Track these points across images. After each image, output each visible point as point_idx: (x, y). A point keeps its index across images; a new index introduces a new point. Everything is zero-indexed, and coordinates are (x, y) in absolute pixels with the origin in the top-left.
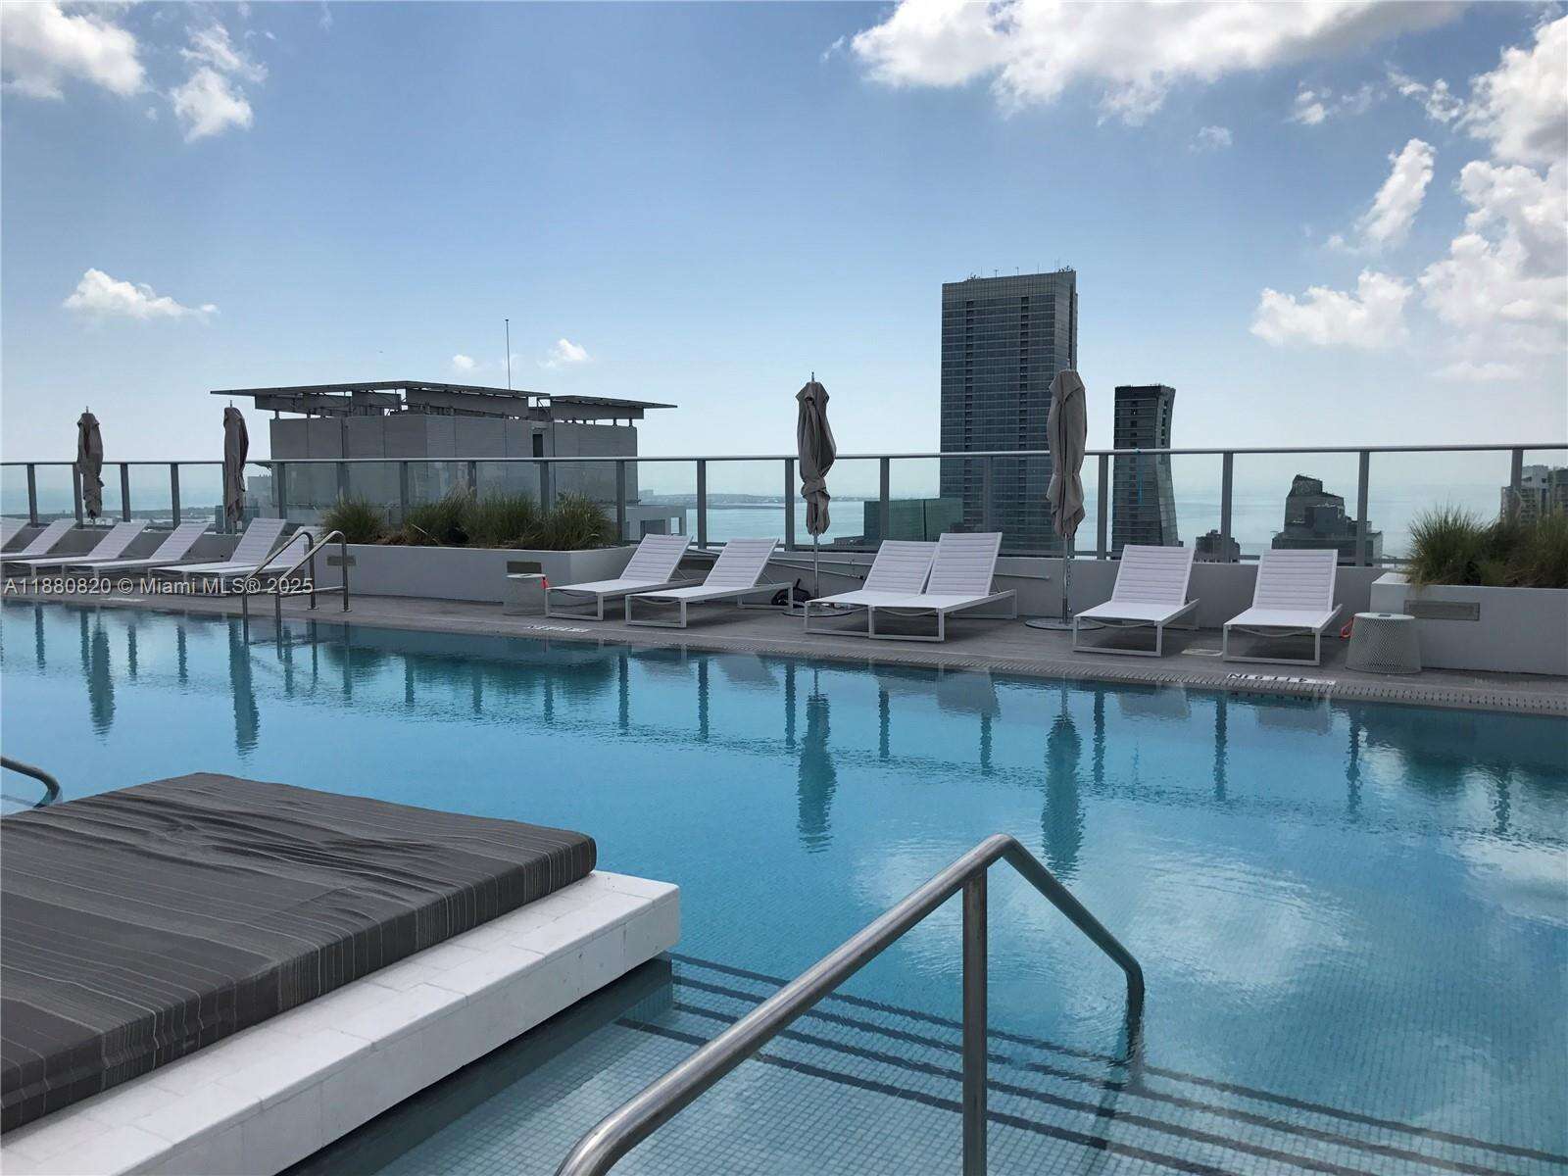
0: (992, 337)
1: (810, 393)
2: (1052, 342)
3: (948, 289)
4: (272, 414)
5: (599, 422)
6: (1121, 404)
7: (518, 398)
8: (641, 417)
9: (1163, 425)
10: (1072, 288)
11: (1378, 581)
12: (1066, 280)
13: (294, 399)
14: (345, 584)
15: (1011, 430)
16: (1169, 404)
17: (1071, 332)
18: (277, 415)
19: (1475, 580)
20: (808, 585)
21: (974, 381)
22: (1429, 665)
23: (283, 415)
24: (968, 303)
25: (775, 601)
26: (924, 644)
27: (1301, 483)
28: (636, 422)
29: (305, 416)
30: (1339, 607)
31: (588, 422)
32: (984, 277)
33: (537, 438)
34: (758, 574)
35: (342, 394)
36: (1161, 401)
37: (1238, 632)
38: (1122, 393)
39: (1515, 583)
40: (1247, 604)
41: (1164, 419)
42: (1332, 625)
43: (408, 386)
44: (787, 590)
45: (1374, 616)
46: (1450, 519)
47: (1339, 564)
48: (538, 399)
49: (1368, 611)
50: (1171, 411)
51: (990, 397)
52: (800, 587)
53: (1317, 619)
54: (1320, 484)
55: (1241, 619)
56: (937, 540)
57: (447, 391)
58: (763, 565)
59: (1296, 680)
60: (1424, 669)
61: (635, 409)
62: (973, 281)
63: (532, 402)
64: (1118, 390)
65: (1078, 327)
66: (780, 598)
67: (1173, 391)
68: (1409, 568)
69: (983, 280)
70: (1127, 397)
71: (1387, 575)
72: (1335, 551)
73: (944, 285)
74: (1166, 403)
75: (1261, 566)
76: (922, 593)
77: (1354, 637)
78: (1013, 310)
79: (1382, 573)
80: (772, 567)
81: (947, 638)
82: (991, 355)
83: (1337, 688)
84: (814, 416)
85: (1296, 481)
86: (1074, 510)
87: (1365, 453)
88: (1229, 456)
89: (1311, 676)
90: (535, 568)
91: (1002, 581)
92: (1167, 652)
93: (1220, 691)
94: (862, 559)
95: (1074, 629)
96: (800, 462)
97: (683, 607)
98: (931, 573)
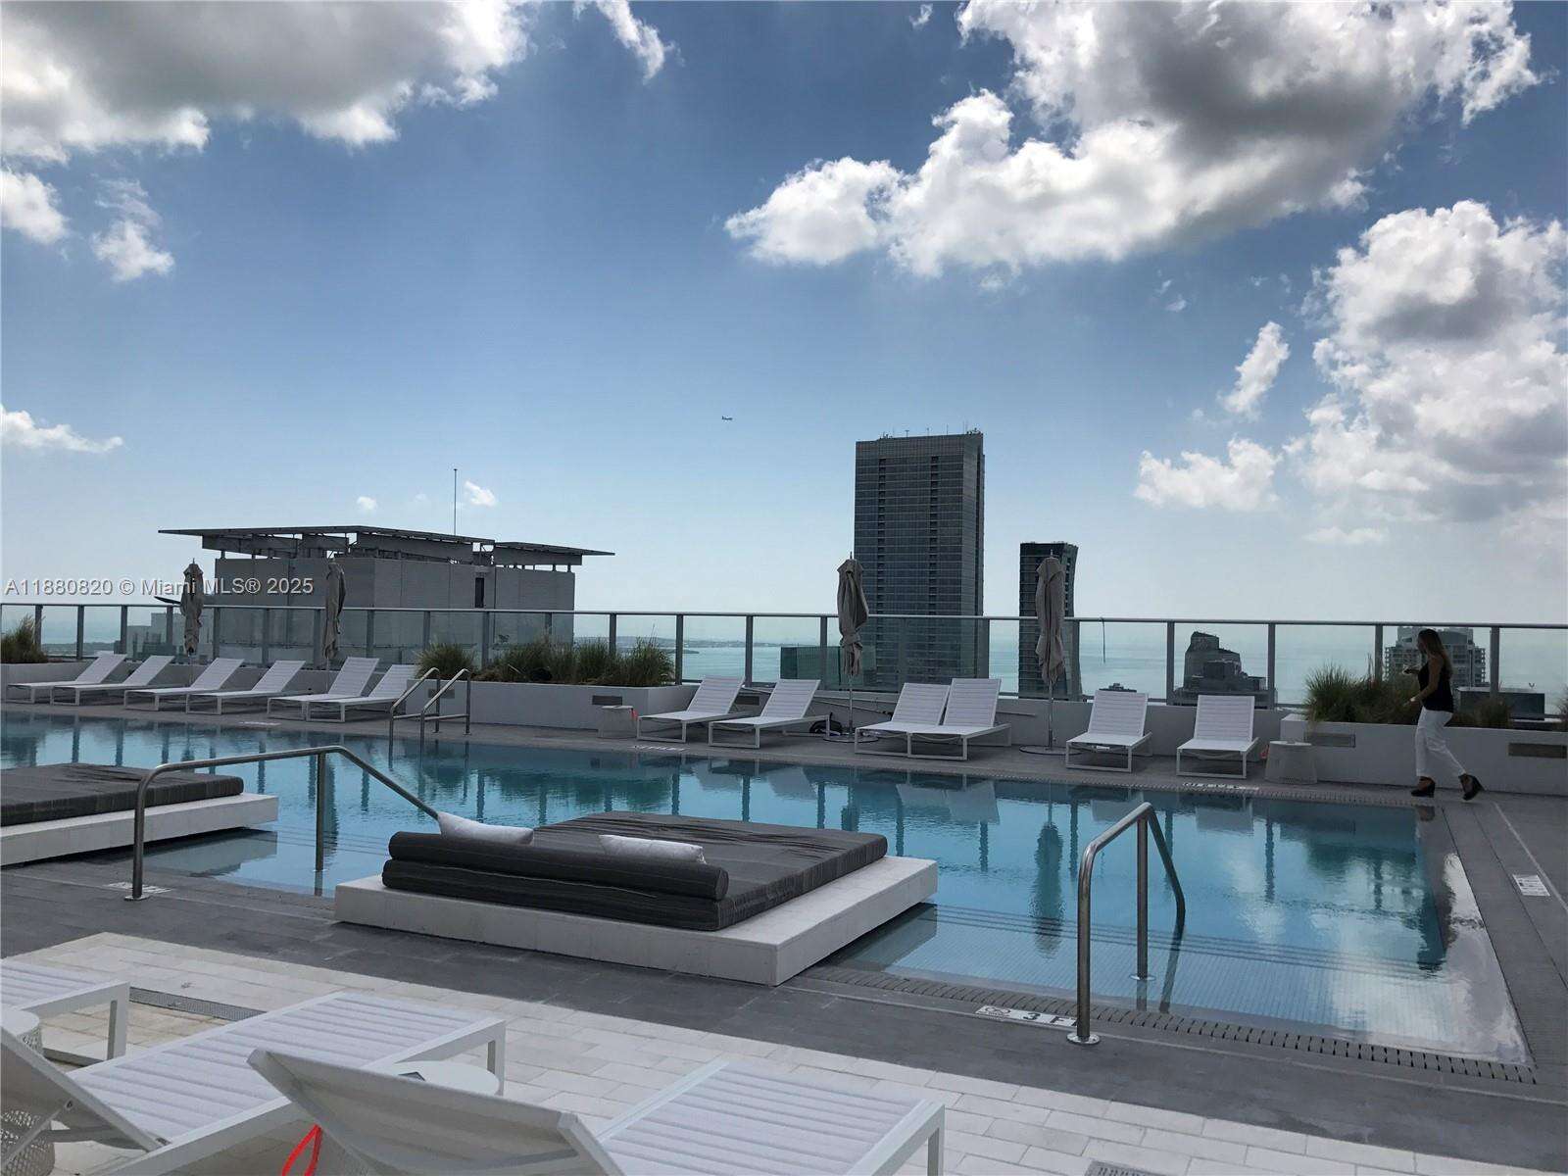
0: (904, 493)
1: (848, 568)
2: (960, 500)
3: (861, 446)
4: (218, 554)
5: (539, 567)
6: (1025, 560)
7: (462, 543)
8: (580, 563)
9: (1067, 581)
10: (980, 450)
11: (1286, 719)
12: (972, 444)
13: (240, 539)
14: (468, 712)
15: (922, 582)
16: (1072, 560)
17: (978, 492)
18: (223, 554)
19: (1350, 717)
20: (843, 719)
21: (886, 534)
22: (1322, 779)
23: (229, 555)
24: (881, 460)
25: (812, 730)
26: (952, 762)
27: (1200, 638)
28: (574, 569)
29: (249, 556)
30: (1257, 739)
31: (527, 567)
32: (896, 437)
33: (480, 581)
34: (806, 708)
35: (291, 536)
36: (1065, 558)
37: (1190, 757)
38: (1028, 550)
39: (1380, 722)
40: (1190, 736)
41: (1067, 575)
42: (1253, 751)
43: (360, 531)
44: (825, 721)
45: (1285, 743)
46: (1334, 675)
47: (1255, 708)
48: (481, 545)
49: (1279, 740)
50: (1074, 567)
51: (902, 550)
52: (833, 719)
53: (1244, 746)
54: (1217, 640)
55: (1189, 745)
56: (950, 684)
57: (396, 536)
58: (810, 701)
59: (1231, 787)
60: (1320, 782)
61: (574, 556)
62: (885, 440)
63: (476, 547)
64: (1022, 545)
65: (985, 486)
66: (817, 728)
67: (1075, 549)
68: (1307, 710)
69: (895, 439)
70: (1032, 554)
71: (1291, 715)
72: (1253, 697)
73: (858, 443)
74: (1069, 560)
75: (1198, 708)
76: (941, 723)
77: (1270, 758)
78: (924, 469)
79: (1288, 713)
80: (816, 702)
81: (972, 758)
82: (902, 509)
83: (1261, 792)
84: (852, 585)
85: (1196, 635)
86: (1057, 663)
87: (1272, 625)
88: (1171, 624)
89: (1243, 785)
90: (618, 701)
91: (1000, 716)
92: (1136, 769)
93: (1180, 793)
94: (884, 697)
95: (1067, 752)
96: (837, 619)
97: (758, 732)
98: (945, 709)
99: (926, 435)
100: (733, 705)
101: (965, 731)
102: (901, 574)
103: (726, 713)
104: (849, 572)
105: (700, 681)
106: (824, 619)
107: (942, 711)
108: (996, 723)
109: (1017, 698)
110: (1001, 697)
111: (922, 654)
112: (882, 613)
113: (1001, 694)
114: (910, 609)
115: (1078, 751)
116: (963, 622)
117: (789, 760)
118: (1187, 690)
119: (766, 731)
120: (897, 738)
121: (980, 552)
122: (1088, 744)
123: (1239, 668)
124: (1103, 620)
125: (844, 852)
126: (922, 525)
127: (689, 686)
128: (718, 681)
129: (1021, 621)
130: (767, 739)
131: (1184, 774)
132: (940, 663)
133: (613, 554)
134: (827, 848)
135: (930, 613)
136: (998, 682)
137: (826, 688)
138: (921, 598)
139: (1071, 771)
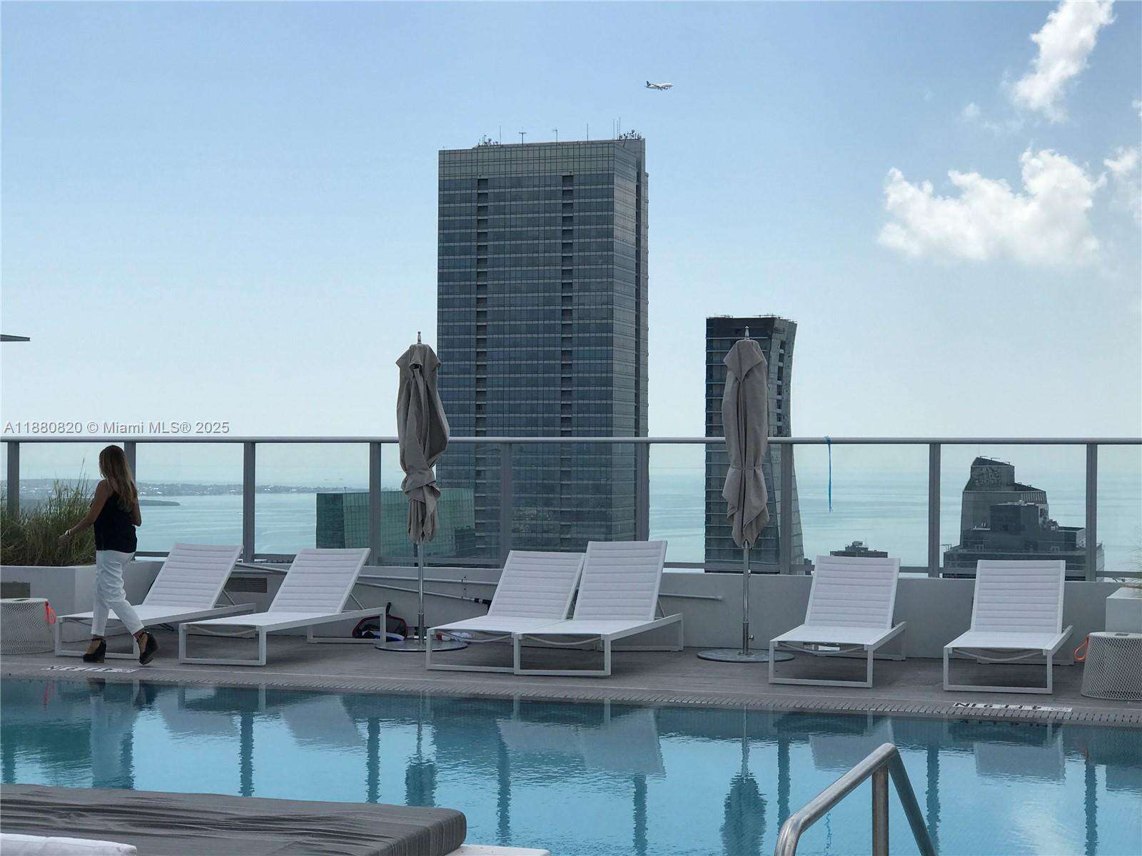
0: (518, 236)
1: (417, 359)
2: (610, 247)
3: (447, 159)
6: (715, 344)
9: (779, 379)
10: (640, 165)
11: (1112, 596)
12: (626, 156)
16: (787, 345)
17: (638, 234)
20: (408, 611)
21: (489, 303)
24: (480, 181)
25: (356, 633)
26: (585, 680)
27: (985, 468)
30: (1069, 628)
32: (503, 143)
34: (346, 596)
36: (776, 342)
37: (963, 659)
38: (717, 327)
40: (965, 626)
41: (780, 369)
42: (1064, 649)
44: (378, 617)
45: (1112, 635)
47: (1067, 578)
49: (1104, 631)
50: (791, 357)
51: (514, 330)
52: (391, 613)
53: (1047, 641)
54: (1010, 470)
55: (960, 642)
56: (585, 550)
58: (352, 584)
62: (485, 148)
64: (710, 322)
66: (365, 629)
67: (793, 326)
69: (502, 146)
70: (723, 334)
71: (1122, 590)
72: (1063, 563)
73: (442, 153)
74: (783, 345)
75: (977, 580)
76: (570, 616)
77: (1089, 658)
78: (550, 195)
79: (1114, 588)
80: (362, 586)
81: (618, 671)
82: (517, 263)
83: (1076, 715)
84: (422, 388)
85: (980, 463)
86: (756, 513)
87: (1092, 446)
88: (935, 446)
89: (1045, 704)
90: (22, 590)
91: (666, 601)
92: (880, 682)
93: (949, 720)
94: (475, 576)
95: (771, 657)
96: (397, 446)
97: (263, 638)
98: (577, 592)
99: (554, 141)
100: (223, 594)
101: (609, 628)
102: (516, 370)
103: (210, 607)
104: (416, 366)
105: (166, 554)
106: (376, 445)
107: (572, 592)
108: (660, 613)
109: (702, 571)
110: (667, 570)
111: (548, 503)
112: (484, 434)
113: (667, 565)
114: (532, 426)
115: (791, 656)
116: (616, 449)
117: (316, 684)
118: (965, 551)
119: (275, 636)
120: (498, 643)
121: (642, 332)
122: (805, 643)
123: (1044, 513)
124: (829, 442)
125: (390, 841)
126: (548, 288)
127: (147, 563)
128: (195, 552)
129: (708, 444)
130: (282, 649)
131: (954, 687)
132: (578, 516)
133: (28, 339)
134: (359, 837)
135: (563, 434)
136: (662, 546)
137: (381, 562)
138: (549, 409)
139: (778, 689)
